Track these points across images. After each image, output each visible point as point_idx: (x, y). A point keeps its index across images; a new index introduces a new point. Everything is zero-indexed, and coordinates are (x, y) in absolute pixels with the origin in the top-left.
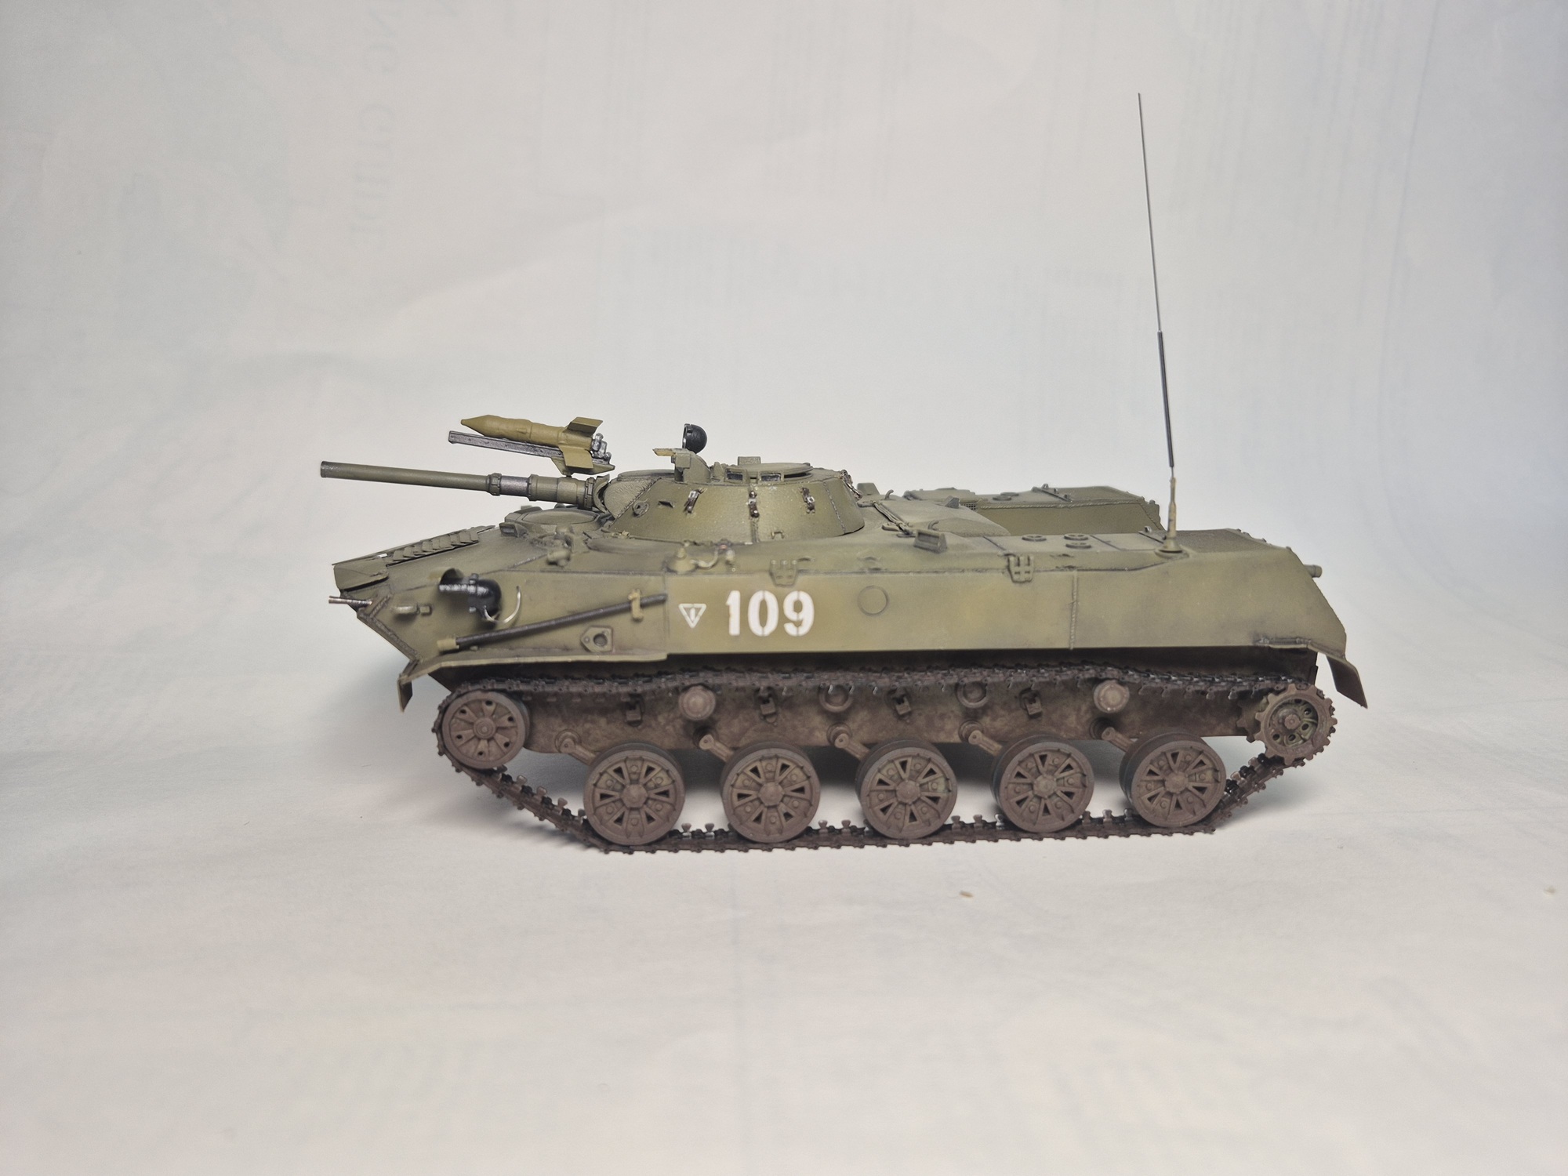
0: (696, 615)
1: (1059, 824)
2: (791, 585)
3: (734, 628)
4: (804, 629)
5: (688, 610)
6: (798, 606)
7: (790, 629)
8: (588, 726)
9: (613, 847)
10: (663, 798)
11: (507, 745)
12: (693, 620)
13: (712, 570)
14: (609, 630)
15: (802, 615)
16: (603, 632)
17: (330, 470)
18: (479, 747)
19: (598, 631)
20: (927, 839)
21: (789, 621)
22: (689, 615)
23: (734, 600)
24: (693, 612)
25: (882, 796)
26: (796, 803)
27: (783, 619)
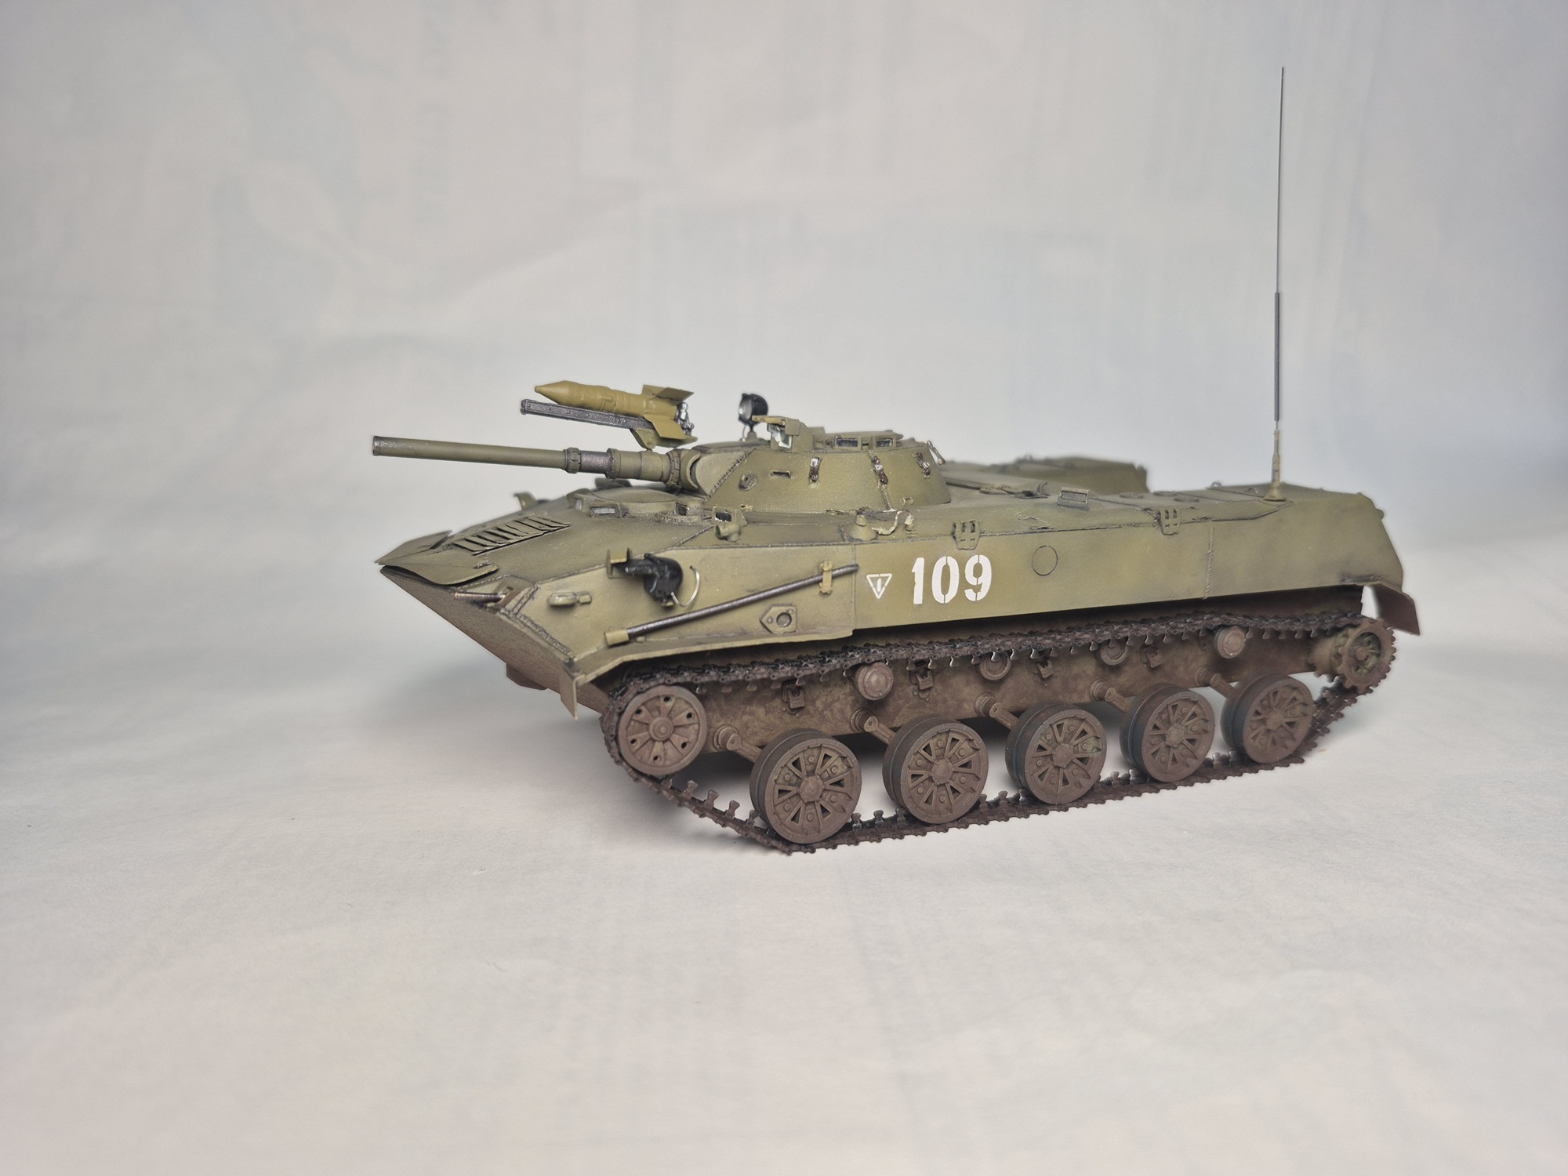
0: (883, 585)
1: (1187, 772)
2: (974, 549)
3: (918, 599)
4: (982, 595)
5: (874, 580)
6: (978, 569)
7: (970, 594)
8: (746, 718)
9: (794, 847)
10: (838, 788)
11: (684, 745)
12: (879, 591)
13: (894, 536)
14: (794, 609)
15: (981, 580)
16: (788, 611)
17: (384, 447)
18: (655, 750)
19: (783, 609)
20: (1081, 801)
21: (969, 586)
22: (875, 586)
23: (919, 566)
24: (879, 581)
25: (1040, 762)
26: (963, 779)
27: (964, 584)
